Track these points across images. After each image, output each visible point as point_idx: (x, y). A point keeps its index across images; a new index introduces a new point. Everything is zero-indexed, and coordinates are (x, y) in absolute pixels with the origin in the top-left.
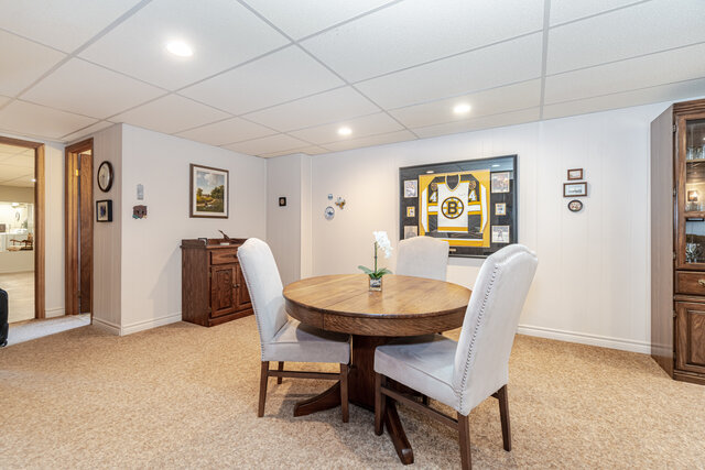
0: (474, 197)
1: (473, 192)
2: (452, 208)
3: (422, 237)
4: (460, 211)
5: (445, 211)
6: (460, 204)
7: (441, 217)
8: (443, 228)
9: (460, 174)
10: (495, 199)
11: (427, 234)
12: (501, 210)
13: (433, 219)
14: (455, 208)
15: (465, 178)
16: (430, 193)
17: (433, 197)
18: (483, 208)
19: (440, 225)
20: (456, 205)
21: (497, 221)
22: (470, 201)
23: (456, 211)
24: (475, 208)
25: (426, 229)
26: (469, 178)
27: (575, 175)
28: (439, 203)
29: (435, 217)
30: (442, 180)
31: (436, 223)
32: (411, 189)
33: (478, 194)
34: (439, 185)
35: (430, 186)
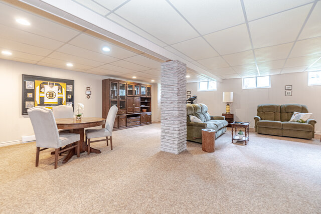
0: (60, 91)
1: (60, 90)
3: (36, 107)
4: (54, 96)
5: (48, 96)
6: (54, 94)
7: (46, 98)
8: (46, 102)
10: (68, 93)
11: (38, 105)
12: (69, 97)
13: (42, 99)
15: (56, 84)
16: (41, 88)
17: (42, 90)
18: (64, 96)
21: (68, 100)
24: (60, 96)
25: (39, 103)
26: (58, 85)
27: (88, 89)
28: (45, 93)
29: (44, 98)
30: (47, 84)
31: (43, 100)
32: (30, 85)
33: (62, 91)
34: (45, 86)
35: (40, 85)
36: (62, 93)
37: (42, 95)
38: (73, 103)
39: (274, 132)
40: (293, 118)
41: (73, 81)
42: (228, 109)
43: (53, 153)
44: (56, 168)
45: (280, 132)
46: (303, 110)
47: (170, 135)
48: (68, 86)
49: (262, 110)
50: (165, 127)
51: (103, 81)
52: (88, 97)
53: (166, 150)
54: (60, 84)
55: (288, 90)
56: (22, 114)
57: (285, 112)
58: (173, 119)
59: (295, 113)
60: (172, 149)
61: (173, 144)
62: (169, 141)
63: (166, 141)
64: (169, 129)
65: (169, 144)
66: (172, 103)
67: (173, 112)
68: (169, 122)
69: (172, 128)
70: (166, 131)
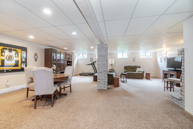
1: (17, 54)
2: (10, 58)
4: (12, 59)
5: (7, 59)
7: (6, 61)
8: (6, 64)
9: (13, 49)
14: (11, 58)
15: (14, 50)
16: (2, 52)
17: (3, 54)
18: (19, 59)
19: (5, 63)
20: (11, 57)
21: (23, 62)
22: (15, 57)
23: (11, 59)
24: (17, 59)
26: (16, 50)
27: (36, 55)
28: (5, 56)
29: (4, 60)
30: (6, 49)
31: (4, 62)
33: (18, 55)
34: (5, 50)
35: (2, 50)
36: (18, 56)
37: (2, 58)
38: (26, 64)
39: (132, 77)
40: (137, 70)
41: (26, 48)
42: (112, 67)
43: (33, 100)
44: (52, 107)
45: (134, 77)
46: (140, 67)
47: (103, 81)
48: (22, 51)
49: (126, 68)
51: (45, 49)
52: (36, 60)
53: (100, 88)
54: (17, 49)
55: (134, 60)
57: (134, 68)
58: (104, 72)
59: (137, 68)
61: (105, 84)
62: (102, 84)
63: (101, 84)
64: (102, 78)
65: (102, 85)
66: (104, 64)
67: (105, 69)
68: (102, 74)
69: (104, 77)
70: (100, 79)
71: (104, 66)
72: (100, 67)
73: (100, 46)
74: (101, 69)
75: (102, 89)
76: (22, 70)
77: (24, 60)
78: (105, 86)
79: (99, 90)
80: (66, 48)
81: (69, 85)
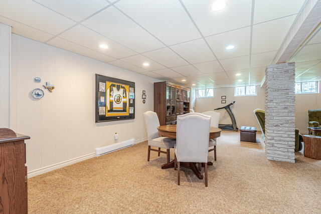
0: (124, 95)
1: (125, 93)
2: (118, 99)
4: (120, 101)
5: (116, 100)
6: (120, 98)
8: (115, 108)
9: (121, 85)
15: (122, 87)
16: (110, 91)
17: (112, 93)
19: (114, 106)
21: (131, 105)
22: (123, 97)
24: (125, 100)
25: (109, 108)
26: (124, 88)
28: (114, 96)
30: (115, 86)
32: (102, 87)
34: (114, 88)
35: (110, 87)
36: (126, 97)
37: (111, 99)
38: (134, 108)
41: (134, 83)
47: (282, 143)
48: (130, 89)
50: (273, 135)
51: (155, 84)
52: (144, 102)
53: (275, 159)
54: (125, 86)
56: (96, 122)
58: (287, 125)
60: (287, 157)
61: (288, 152)
62: (281, 149)
63: (276, 149)
64: (281, 137)
65: (280, 153)
66: (286, 108)
67: (288, 118)
68: (280, 129)
69: (285, 135)
70: (275, 138)
71: (286, 111)
72: (274, 114)
73: (275, 69)
74: (277, 118)
75: (280, 160)
76: (132, 117)
77: (131, 102)
78: (290, 154)
79: (273, 161)
80: (184, 80)
81: (213, 147)
